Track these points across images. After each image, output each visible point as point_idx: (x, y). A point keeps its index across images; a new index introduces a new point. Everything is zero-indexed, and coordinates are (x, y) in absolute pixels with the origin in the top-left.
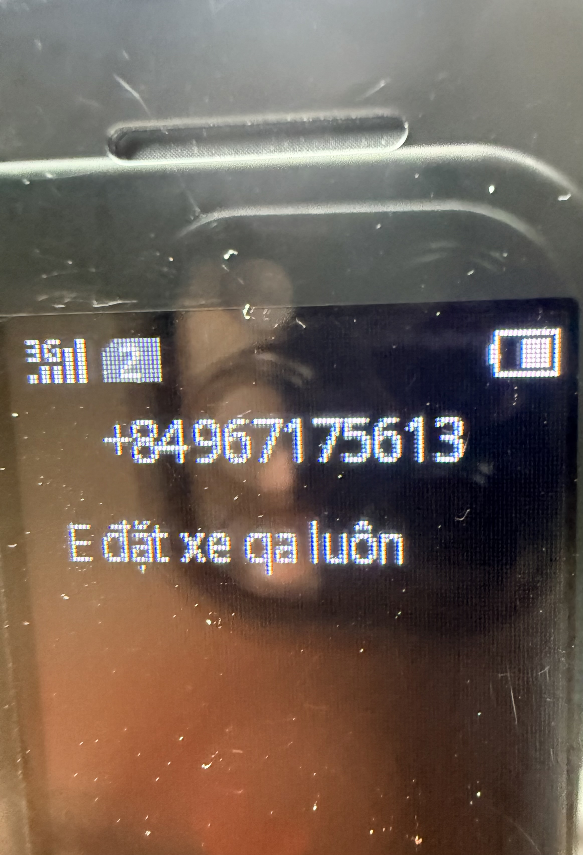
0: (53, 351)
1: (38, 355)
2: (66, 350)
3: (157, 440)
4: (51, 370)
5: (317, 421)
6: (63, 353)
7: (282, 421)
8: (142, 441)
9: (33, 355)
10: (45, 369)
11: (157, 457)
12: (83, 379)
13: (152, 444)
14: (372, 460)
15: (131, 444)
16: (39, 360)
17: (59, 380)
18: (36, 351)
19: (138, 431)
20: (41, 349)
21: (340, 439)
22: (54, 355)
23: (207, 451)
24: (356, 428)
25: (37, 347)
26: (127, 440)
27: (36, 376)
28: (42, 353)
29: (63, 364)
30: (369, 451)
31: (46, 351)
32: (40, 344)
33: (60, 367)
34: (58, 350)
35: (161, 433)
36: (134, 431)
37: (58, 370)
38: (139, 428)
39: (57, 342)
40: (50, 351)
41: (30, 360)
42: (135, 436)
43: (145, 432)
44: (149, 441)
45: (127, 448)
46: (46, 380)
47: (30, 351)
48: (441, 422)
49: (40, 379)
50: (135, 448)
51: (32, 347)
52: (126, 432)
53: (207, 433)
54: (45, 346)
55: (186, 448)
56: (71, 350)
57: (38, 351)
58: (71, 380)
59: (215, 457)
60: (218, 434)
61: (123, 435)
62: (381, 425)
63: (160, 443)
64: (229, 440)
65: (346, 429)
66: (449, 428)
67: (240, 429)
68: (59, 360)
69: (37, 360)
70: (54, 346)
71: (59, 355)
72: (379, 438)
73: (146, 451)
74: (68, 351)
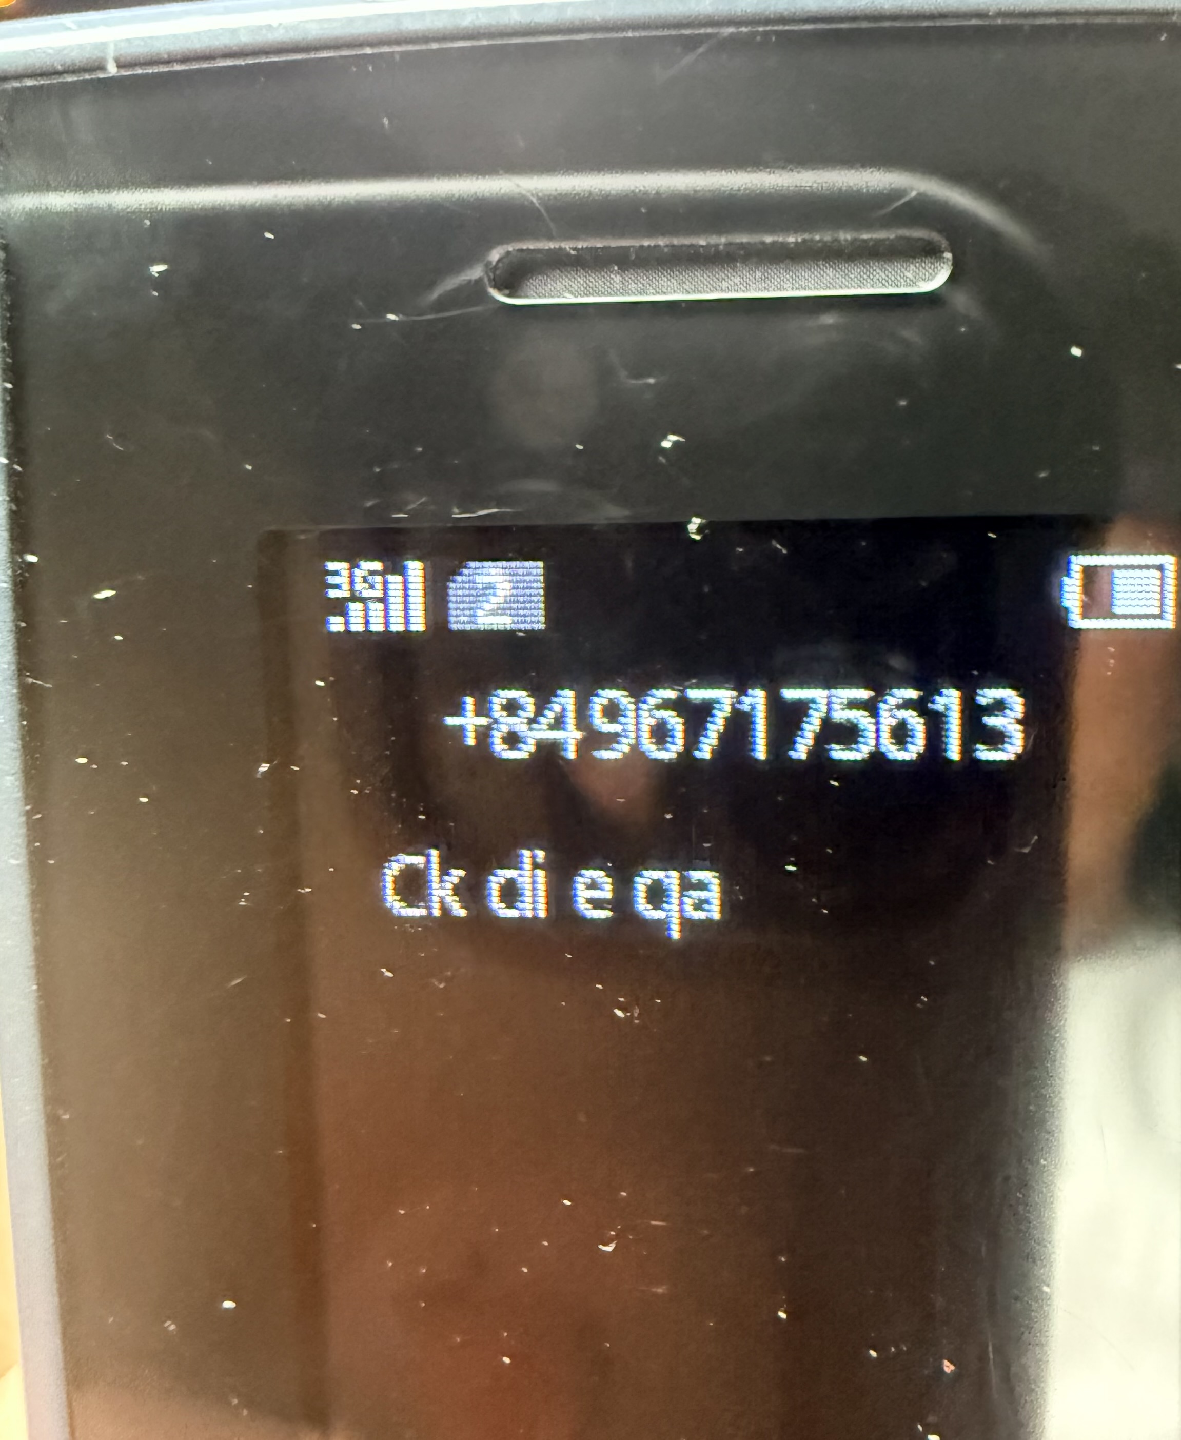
0: (370, 578)
1: (346, 587)
2: (391, 578)
3: (532, 721)
4: (366, 610)
5: (790, 694)
6: (385, 583)
7: (735, 693)
8: (507, 723)
9: (337, 587)
10: (355, 608)
11: (532, 749)
12: (418, 625)
13: (525, 727)
14: (877, 757)
15: (489, 728)
16: (347, 594)
17: (377, 626)
18: (343, 580)
19: (504, 708)
20: (351, 576)
21: (826, 722)
22: (372, 587)
23: (611, 739)
24: (853, 704)
25: (345, 573)
26: (483, 721)
27: (341, 619)
28: (352, 583)
29: (384, 600)
30: (873, 742)
31: (358, 580)
32: (350, 569)
33: (381, 606)
34: (379, 579)
35: (540, 711)
36: (496, 707)
37: (376, 609)
38: (504, 702)
39: (377, 566)
40: (365, 580)
41: (333, 594)
42: (496, 715)
43: (512, 708)
44: (518, 724)
45: (484, 734)
46: (357, 626)
47: (331, 580)
48: (987, 696)
49: (347, 623)
50: (495, 733)
51: (336, 573)
52: (482, 710)
53: (612, 712)
54: (357, 571)
55: (579, 735)
56: (399, 578)
57: (347, 580)
58: (397, 626)
59: (626, 749)
60: (632, 714)
61: (478, 713)
62: (892, 701)
63: (534, 726)
64: (648, 722)
65: (835, 706)
66: (999, 706)
67: (666, 704)
68: (380, 594)
69: (344, 593)
70: (373, 573)
71: (379, 586)
72: (887, 721)
73: (512, 740)
74: (395, 580)
